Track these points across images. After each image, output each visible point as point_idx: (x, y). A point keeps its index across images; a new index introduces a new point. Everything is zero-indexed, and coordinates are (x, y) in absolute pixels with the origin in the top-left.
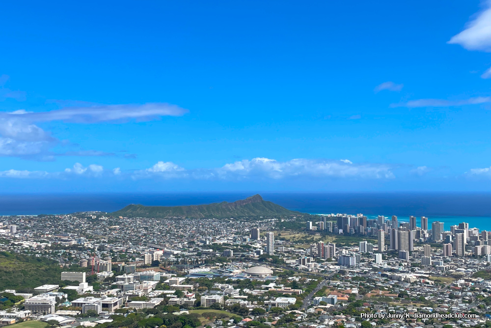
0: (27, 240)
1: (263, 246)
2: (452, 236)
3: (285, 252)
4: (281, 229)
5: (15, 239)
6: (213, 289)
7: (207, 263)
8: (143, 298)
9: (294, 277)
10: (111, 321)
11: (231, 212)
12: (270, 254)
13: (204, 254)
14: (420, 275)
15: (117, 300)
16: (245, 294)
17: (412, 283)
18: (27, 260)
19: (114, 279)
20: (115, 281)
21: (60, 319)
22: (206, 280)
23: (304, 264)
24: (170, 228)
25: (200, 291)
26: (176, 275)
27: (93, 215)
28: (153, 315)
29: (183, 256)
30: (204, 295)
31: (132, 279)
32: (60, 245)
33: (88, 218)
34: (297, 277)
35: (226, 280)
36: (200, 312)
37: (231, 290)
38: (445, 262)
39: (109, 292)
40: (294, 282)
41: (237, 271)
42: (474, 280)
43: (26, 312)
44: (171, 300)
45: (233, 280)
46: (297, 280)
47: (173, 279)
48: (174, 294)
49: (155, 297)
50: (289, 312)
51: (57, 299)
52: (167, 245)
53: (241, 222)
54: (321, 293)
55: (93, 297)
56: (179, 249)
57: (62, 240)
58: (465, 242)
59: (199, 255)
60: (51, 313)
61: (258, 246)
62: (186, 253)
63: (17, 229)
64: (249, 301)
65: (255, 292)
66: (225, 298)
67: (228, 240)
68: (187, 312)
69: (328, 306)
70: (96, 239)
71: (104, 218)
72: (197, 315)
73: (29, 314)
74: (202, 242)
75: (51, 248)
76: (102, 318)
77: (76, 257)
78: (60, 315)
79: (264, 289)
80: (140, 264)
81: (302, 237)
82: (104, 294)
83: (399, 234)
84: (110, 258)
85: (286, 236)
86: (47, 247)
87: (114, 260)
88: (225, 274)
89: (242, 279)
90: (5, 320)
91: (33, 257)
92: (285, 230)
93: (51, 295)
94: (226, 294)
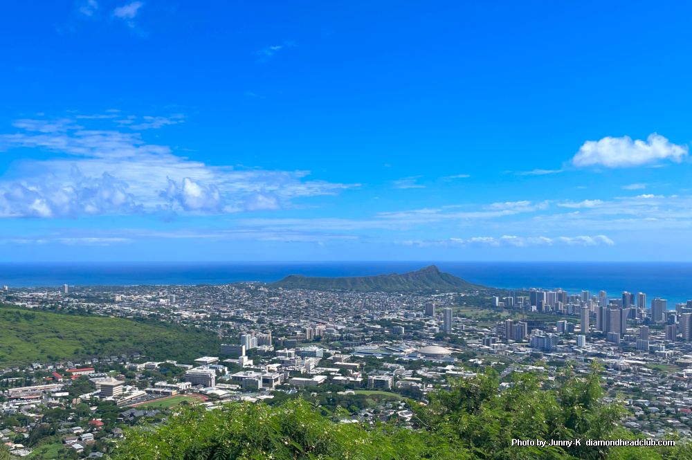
0: (186, 311)
1: (439, 324)
2: (678, 316)
3: (467, 331)
4: (461, 305)
5: (175, 309)
6: (381, 369)
7: (375, 340)
8: (305, 375)
9: (476, 360)
10: (272, 397)
11: (402, 284)
12: (449, 333)
13: (371, 330)
14: (635, 362)
15: (277, 375)
16: (418, 376)
17: (623, 371)
18: (187, 331)
19: (274, 354)
20: (276, 356)
21: (220, 393)
22: (373, 359)
23: (488, 345)
24: (333, 302)
25: (368, 370)
26: (340, 352)
27: (252, 285)
28: (315, 393)
29: (348, 332)
30: (371, 375)
31: (293, 355)
32: (219, 316)
33: (246, 289)
34: (479, 359)
35: (397, 359)
36: (368, 393)
37: (402, 371)
38: (667, 347)
39: (269, 367)
40: (477, 365)
41: (409, 350)
43: (187, 383)
44: (335, 378)
45: (405, 359)
46: (480, 362)
47: (337, 356)
48: (339, 372)
49: (317, 374)
51: (217, 372)
52: (330, 319)
53: (413, 296)
55: (253, 372)
56: (344, 324)
57: (221, 311)
59: (366, 331)
60: (211, 386)
61: (434, 323)
62: (351, 329)
63: (176, 299)
64: (423, 384)
65: (429, 375)
66: (395, 380)
67: (399, 315)
68: (353, 392)
70: (256, 311)
71: (263, 289)
72: (364, 396)
73: (189, 385)
74: (368, 317)
75: (210, 319)
76: (263, 394)
77: (235, 329)
78: (220, 389)
79: (440, 372)
80: (301, 339)
81: (487, 315)
82: (265, 368)
83: (608, 313)
84: (270, 332)
85: (466, 313)
86: (205, 318)
87: (274, 333)
88: (394, 354)
89: (414, 359)
90: (166, 391)
91: (193, 327)
92: (466, 306)
93: (211, 368)
94: (396, 375)
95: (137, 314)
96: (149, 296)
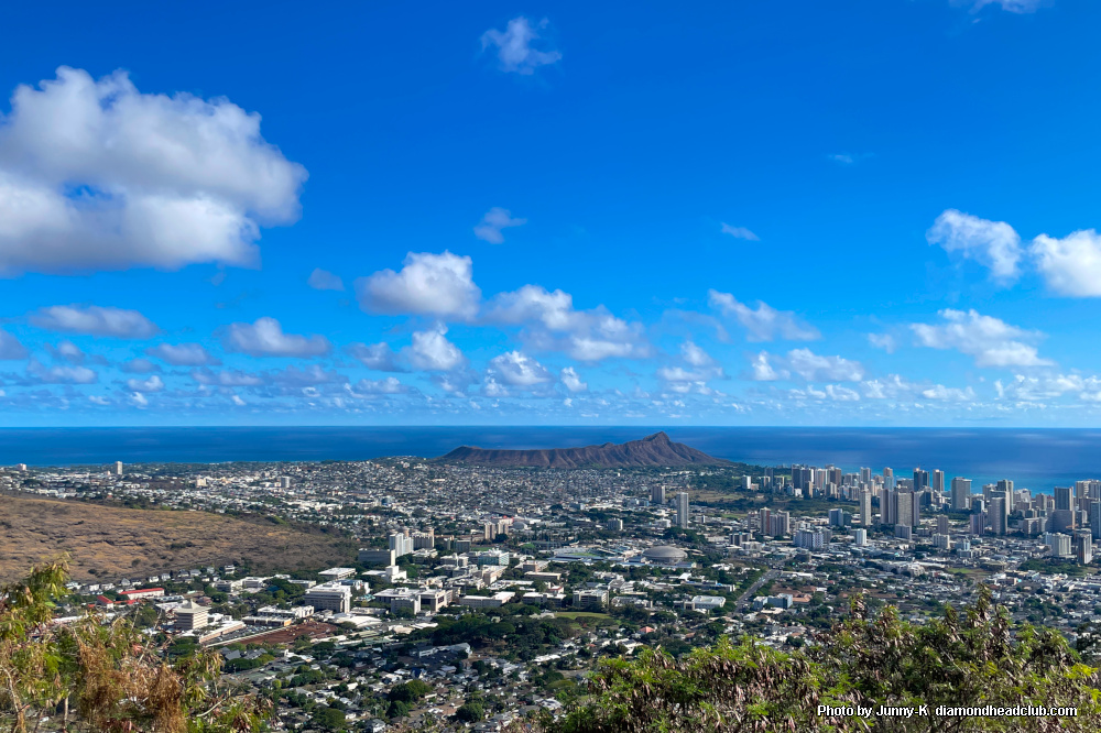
0: (306, 500)
1: (671, 515)
2: (985, 501)
3: (708, 524)
4: (700, 487)
5: (288, 497)
6: (591, 581)
7: (581, 539)
8: (482, 592)
9: (722, 565)
10: (435, 625)
11: (618, 459)
12: (684, 528)
13: (576, 525)
14: (931, 564)
15: (442, 593)
16: (642, 588)
17: (917, 577)
18: (307, 530)
20: (439, 564)
21: (359, 621)
22: (580, 566)
23: (737, 544)
24: (524, 484)
25: (572, 581)
26: (533, 557)
27: (405, 461)
28: (498, 619)
29: (544, 527)
30: (577, 589)
31: (466, 562)
32: (355, 507)
33: (397, 467)
34: (726, 564)
35: (613, 565)
36: (572, 615)
37: (620, 583)
38: (972, 544)
39: (430, 581)
40: (723, 572)
41: (629, 552)
42: (1022, 573)
43: (306, 608)
44: (527, 595)
45: (624, 566)
46: (727, 568)
47: (529, 563)
48: (531, 586)
49: (501, 590)
50: (713, 619)
51: (353, 591)
52: (519, 510)
53: (635, 475)
54: (765, 590)
55: (407, 589)
56: (539, 517)
57: (358, 500)
58: (1008, 512)
59: (569, 526)
60: (343, 611)
61: (663, 513)
62: (548, 523)
63: (291, 482)
64: (649, 600)
65: (658, 587)
66: (611, 595)
67: (614, 503)
68: (552, 615)
69: (778, 610)
70: (411, 499)
71: (421, 467)
72: (567, 620)
73: (310, 611)
74: (573, 506)
75: (343, 511)
76: (421, 621)
77: (380, 526)
78: (358, 615)
79: (674, 582)
80: (476, 539)
81: (735, 501)
82: (425, 583)
83: (896, 498)
84: (432, 530)
85: (707, 500)
86: (336, 511)
87: (438, 531)
88: (610, 558)
89: (637, 566)
90: (276, 619)
91: (316, 525)
92: (707, 489)
93: (343, 584)
94: (612, 589)
95: (230, 506)
96: (249, 479)
